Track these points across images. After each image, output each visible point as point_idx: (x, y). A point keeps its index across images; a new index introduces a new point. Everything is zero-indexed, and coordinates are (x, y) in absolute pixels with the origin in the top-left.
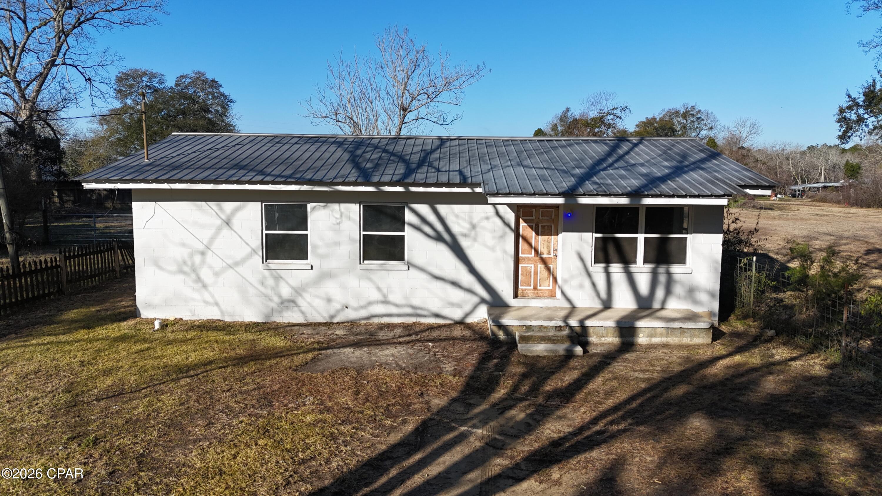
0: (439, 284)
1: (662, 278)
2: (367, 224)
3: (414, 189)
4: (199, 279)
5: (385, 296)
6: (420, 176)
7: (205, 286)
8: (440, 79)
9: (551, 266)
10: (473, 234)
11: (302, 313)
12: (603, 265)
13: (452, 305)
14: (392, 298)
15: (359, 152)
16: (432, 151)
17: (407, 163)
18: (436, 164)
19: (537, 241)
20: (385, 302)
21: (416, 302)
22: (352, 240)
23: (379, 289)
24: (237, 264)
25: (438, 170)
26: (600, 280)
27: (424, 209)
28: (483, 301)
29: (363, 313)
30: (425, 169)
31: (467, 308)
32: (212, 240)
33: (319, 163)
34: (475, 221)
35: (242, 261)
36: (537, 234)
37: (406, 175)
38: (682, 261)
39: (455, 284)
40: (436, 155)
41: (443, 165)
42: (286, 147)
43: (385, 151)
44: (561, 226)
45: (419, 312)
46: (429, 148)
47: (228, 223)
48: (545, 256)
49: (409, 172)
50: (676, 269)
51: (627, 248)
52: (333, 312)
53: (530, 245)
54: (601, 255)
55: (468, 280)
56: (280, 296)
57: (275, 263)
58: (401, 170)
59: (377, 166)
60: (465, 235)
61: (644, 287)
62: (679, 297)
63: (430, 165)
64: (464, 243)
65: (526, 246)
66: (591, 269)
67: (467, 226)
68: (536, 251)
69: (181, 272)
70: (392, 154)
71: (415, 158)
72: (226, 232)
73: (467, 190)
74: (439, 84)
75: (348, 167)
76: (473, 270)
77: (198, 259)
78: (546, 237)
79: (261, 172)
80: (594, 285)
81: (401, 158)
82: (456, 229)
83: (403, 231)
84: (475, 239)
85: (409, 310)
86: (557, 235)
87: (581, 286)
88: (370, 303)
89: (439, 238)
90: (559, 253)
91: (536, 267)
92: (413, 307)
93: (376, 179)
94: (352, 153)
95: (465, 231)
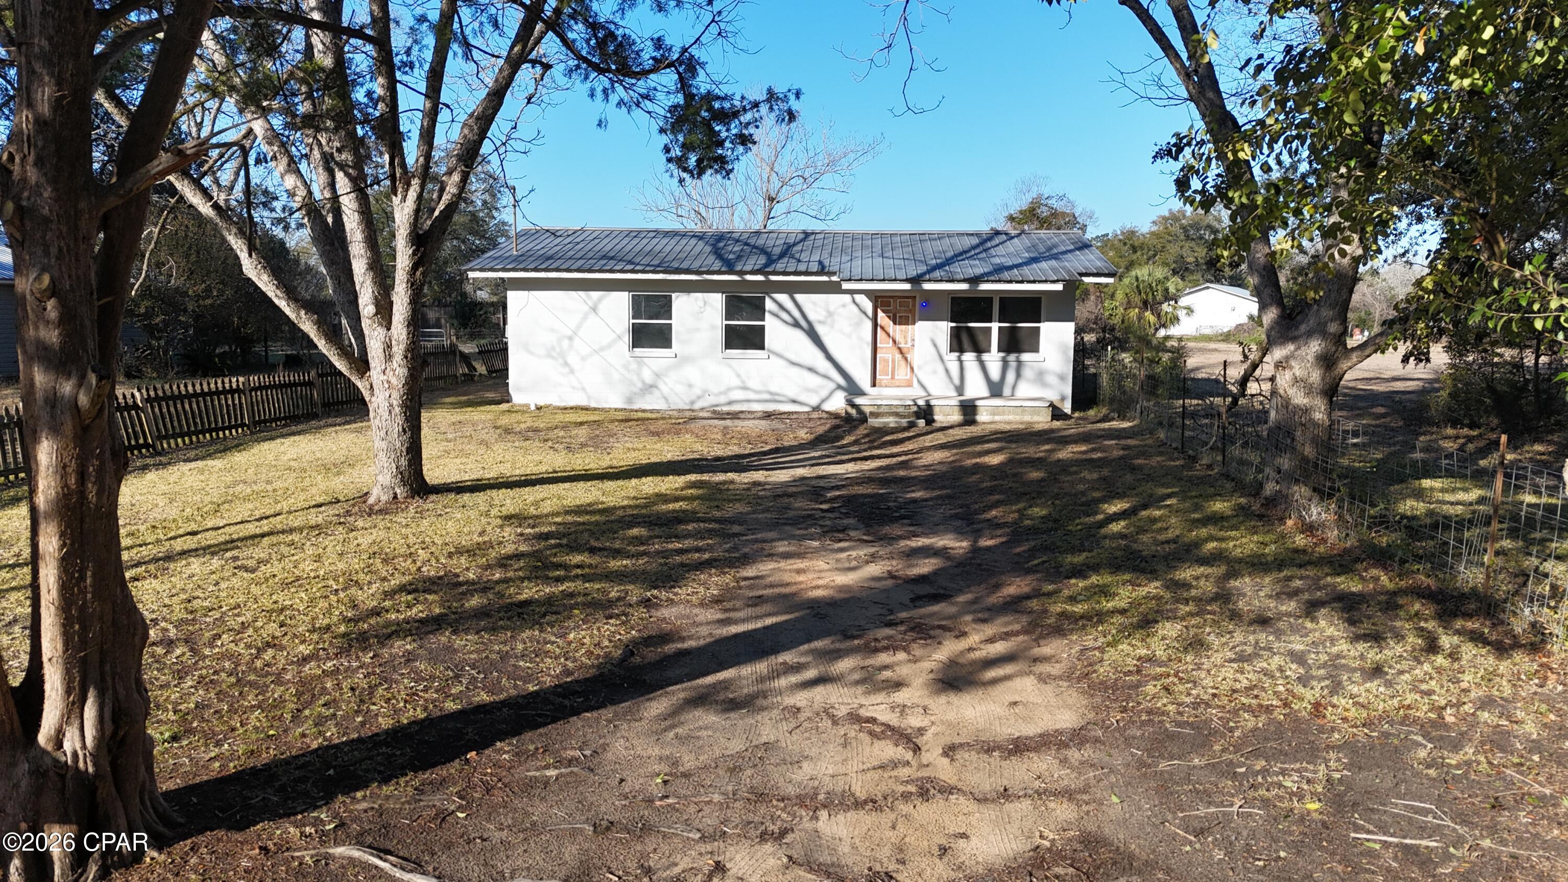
0: (796, 370)
1: (1013, 365)
2: (730, 313)
3: (773, 278)
4: (566, 364)
5: (743, 382)
6: (780, 266)
7: (572, 371)
8: (821, 157)
9: (909, 356)
10: (829, 320)
11: (666, 399)
12: (957, 354)
13: (809, 390)
14: (750, 384)
15: (721, 245)
16: (795, 244)
17: (768, 255)
18: (797, 256)
19: (895, 331)
20: (745, 388)
21: (773, 389)
22: (713, 327)
23: (738, 376)
24: (602, 349)
25: (799, 261)
26: (954, 367)
27: (783, 298)
28: (839, 387)
29: (723, 399)
30: (786, 260)
31: (824, 393)
32: (579, 327)
33: (683, 255)
34: (832, 308)
35: (609, 346)
36: (895, 323)
37: (766, 265)
38: (1036, 349)
39: (811, 369)
40: (799, 247)
41: (804, 257)
42: (645, 241)
43: (746, 244)
44: (917, 317)
45: (777, 398)
46: (792, 241)
47: (594, 309)
48: (901, 346)
49: (771, 261)
50: (1026, 357)
51: (981, 338)
52: (694, 398)
53: (889, 335)
54: (955, 346)
55: (824, 365)
56: (643, 382)
57: (638, 351)
58: (762, 260)
59: (739, 258)
60: (820, 322)
61: (995, 374)
62: (1028, 381)
63: (793, 257)
64: (821, 330)
65: (884, 335)
66: (946, 358)
67: (824, 313)
68: (894, 341)
69: (549, 356)
70: (754, 247)
71: (777, 251)
72: (592, 318)
73: (825, 278)
74: (820, 164)
75: (712, 258)
76: (829, 357)
77: (566, 343)
78: (903, 327)
79: (630, 262)
80: (947, 371)
81: (763, 251)
82: (812, 316)
83: (763, 320)
84: (832, 326)
85: (767, 396)
86: (914, 323)
87: (935, 372)
88: (729, 389)
89: (796, 325)
90: (916, 344)
91: (893, 356)
92: (771, 393)
93: (738, 268)
94: (714, 245)
95: (822, 318)
